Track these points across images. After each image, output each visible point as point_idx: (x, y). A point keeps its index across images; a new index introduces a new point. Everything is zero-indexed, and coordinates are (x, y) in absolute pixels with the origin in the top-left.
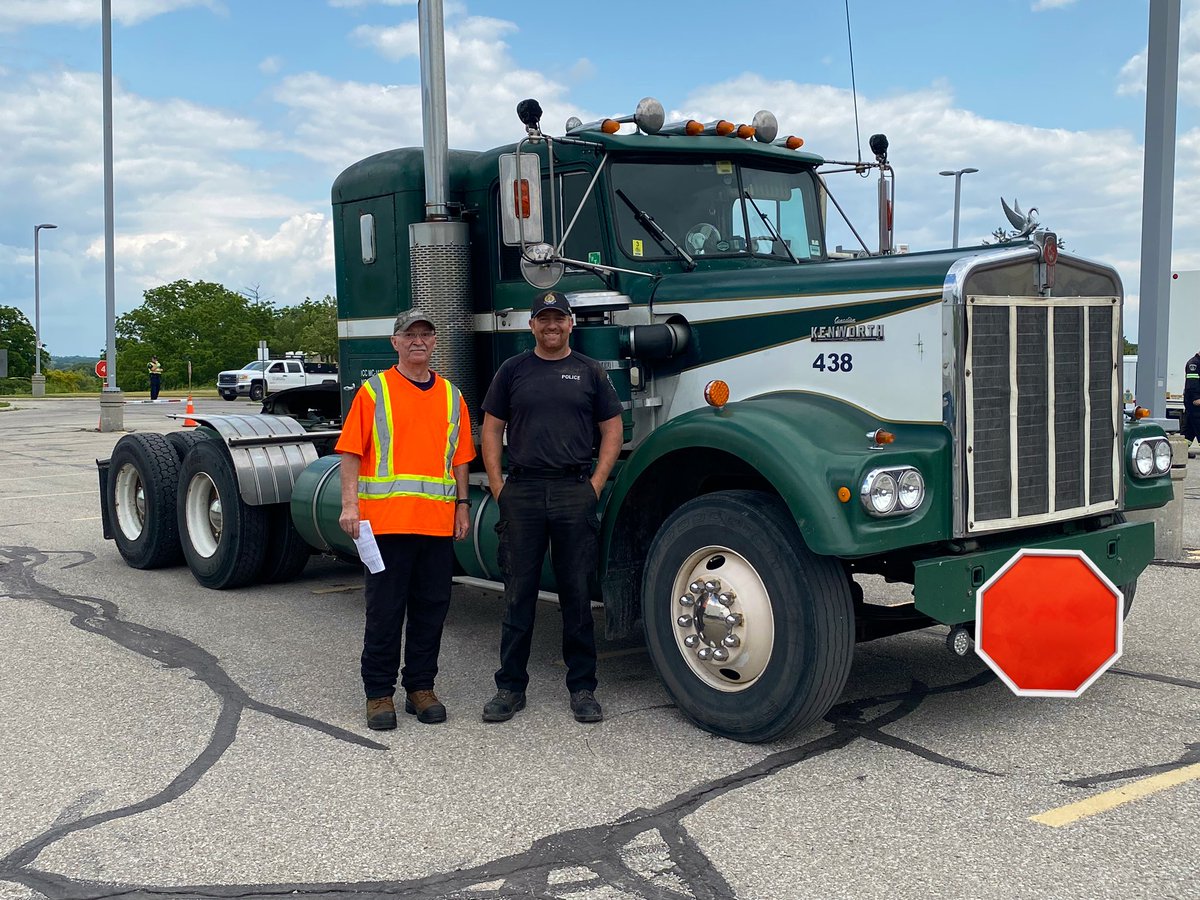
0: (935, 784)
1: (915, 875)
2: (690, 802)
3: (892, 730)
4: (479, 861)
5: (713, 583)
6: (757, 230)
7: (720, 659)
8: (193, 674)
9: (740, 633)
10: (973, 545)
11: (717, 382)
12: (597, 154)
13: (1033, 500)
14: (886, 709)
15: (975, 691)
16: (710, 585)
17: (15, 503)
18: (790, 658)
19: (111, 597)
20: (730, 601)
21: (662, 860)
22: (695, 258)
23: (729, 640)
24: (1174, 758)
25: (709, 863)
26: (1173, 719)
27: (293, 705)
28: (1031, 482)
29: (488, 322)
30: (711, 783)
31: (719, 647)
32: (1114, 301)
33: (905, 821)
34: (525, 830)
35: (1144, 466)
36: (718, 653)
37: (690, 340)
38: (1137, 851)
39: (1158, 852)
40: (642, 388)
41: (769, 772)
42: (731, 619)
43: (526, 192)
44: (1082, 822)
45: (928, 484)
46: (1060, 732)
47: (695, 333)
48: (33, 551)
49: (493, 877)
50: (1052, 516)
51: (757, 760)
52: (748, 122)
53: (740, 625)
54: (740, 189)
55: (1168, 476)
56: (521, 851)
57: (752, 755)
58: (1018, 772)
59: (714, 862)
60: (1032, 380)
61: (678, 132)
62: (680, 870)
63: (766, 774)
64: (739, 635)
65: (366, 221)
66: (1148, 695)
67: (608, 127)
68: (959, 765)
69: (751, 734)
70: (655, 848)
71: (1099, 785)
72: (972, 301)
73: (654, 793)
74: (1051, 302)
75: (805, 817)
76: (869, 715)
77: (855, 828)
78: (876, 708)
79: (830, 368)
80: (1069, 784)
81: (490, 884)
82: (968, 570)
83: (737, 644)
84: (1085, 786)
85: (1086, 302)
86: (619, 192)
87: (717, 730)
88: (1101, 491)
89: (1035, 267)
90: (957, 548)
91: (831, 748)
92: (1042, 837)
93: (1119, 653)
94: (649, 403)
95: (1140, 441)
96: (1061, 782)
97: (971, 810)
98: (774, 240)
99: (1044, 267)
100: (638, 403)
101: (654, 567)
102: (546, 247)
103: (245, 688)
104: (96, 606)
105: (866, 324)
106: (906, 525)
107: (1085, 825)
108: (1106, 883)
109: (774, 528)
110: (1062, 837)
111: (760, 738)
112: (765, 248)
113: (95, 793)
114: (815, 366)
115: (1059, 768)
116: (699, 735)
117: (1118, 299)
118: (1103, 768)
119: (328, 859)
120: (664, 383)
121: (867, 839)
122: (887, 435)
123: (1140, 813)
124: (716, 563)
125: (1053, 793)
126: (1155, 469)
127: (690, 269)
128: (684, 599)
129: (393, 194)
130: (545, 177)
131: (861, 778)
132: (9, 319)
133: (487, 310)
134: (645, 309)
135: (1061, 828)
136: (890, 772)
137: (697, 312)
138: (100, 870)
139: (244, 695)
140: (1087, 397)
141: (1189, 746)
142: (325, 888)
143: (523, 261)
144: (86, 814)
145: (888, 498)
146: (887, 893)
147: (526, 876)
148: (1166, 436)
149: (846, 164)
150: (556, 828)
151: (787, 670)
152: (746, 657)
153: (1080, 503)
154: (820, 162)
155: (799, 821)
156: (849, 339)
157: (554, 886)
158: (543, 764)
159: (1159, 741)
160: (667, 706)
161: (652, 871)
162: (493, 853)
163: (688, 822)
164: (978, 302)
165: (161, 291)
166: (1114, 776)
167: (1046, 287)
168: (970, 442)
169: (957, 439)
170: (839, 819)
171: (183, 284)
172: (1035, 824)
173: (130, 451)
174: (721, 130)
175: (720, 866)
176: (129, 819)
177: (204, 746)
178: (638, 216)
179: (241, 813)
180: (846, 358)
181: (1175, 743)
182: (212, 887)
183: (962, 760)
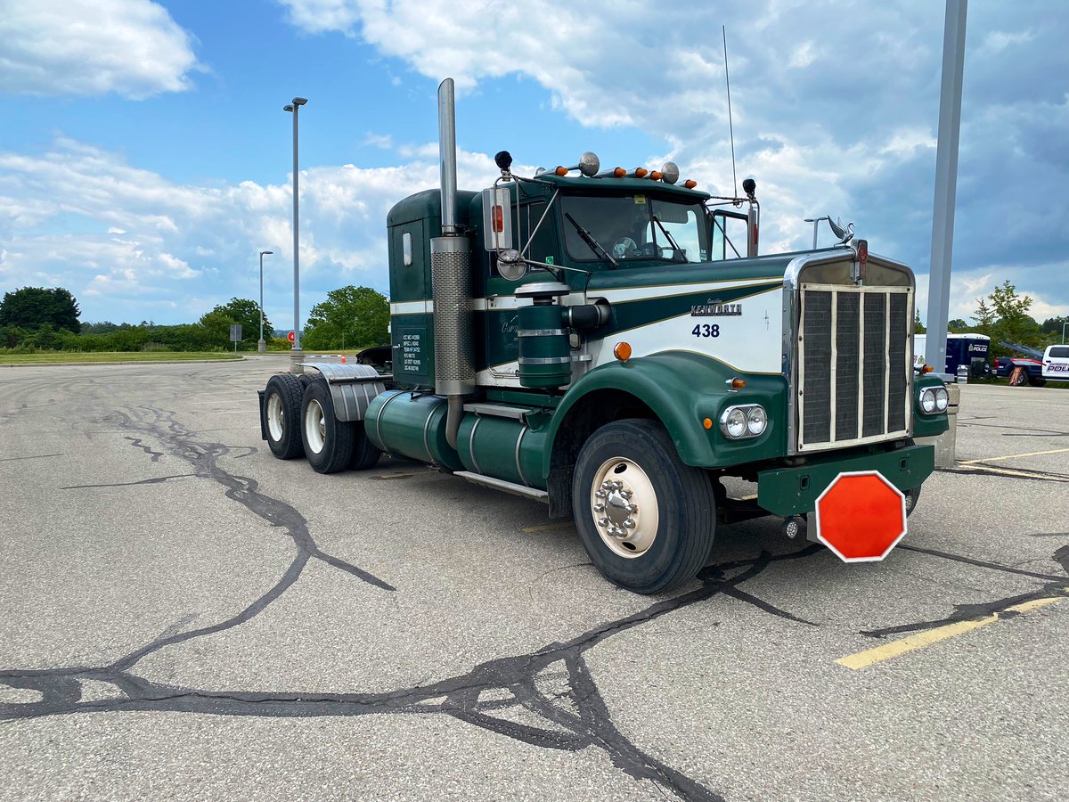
0: (768, 631)
1: (745, 706)
2: (591, 639)
3: (742, 587)
4: (434, 680)
5: (618, 483)
6: (662, 242)
7: (621, 535)
8: (288, 531)
9: (635, 518)
10: (802, 461)
11: (622, 343)
12: (551, 190)
13: (846, 430)
14: (740, 571)
15: (804, 559)
16: (616, 485)
17: (224, 416)
18: (669, 536)
19: (257, 478)
20: (629, 495)
21: (563, 685)
22: (617, 260)
23: (628, 523)
24: (945, 617)
25: (596, 689)
26: (945, 585)
27: (343, 555)
28: (845, 416)
29: (483, 304)
30: (610, 624)
31: (621, 527)
32: (908, 290)
33: (744, 660)
34: (472, 656)
35: (928, 405)
36: (620, 531)
37: (610, 316)
38: (915, 693)
39: (931, 695)
40: (578, 349)
41: (652, 616)
42: (629, 509)
43: (500, 214)
44: (875, 666)
45: (770, 416)
46: (862, 592)
47: (614, 311)
48: (222, 446)
49: (440, 694)
50: (860, 440)
51: (645, 607)
52: (659, 170)
53: (636, 512)
54: (651, 213)
55: (945, 414)
56: (464, 674)
57: (643, 603)
58: (829, 623)
59: (600, 689)
60: (848, 345)
61: (609, 176)
62: (574, 694)
63: (649, 619)
64: (635, 520)
65: (407, 238)
66: (926, 566)
67: (560, 172)
68: (788, 616)
69: (643, 588)
70: (560, 675)
71: (888, 636)
72: (805, 287)
73: (568, 631)
74: (863, 289)
75: (672, 654)
76: (729, 575)
77: (707, 664)
78: (734, 570)
79: (704, 335)
80: (866, 634)
81: (437, 699)
82: (797, 478)
83: (633, 526)
84: (878, 636)
85: (888, 290)
86: (567, 215)
87: (621, 584)
88: (896, 423)
89: (852, 264)
90: (790, 462)
91: (698, 600)
92: (843, 677)
93: (905, 532)
94: (582, 358)
95: (925, 389)
96: (861, 632)
97: (792, 653)
98: (674, 248)
99: (858, 264)
100: (575, 358)
101: (580, 470)
102: (515, 252)
103: (317, 542)
104: (245, 483)
105: (729, 304)
106: (755, 445)
107: (876, 669)
108: (890, 720)
109: (660, 446)
110: (858, 678)
111: (648, 591)
112: (668, 254)
113: (194, 616)
114: (694, 333)
115: (860, 621)
116: (608, 586)
117: (911, 289)
118: (892, 622)
119: (329, 674)
120: (593, 345)
121: (714, 674)
122: (740, 382)
123: (919, 660)
124: (620, 470)
125: (854, 641)
126: (936, 408)
127: (614, 268)
128: (599, 493)
129: (422, 219)
130: (513, 207)
131: (716, 624)
132: (250, 307)
133: (481, 296)
134: (581, 295)
135: (858, 670)
136: (737, 620)
137: (615, 296)
138: (171, 676)
139: (315, 547)
140: (887, 358)
141: (958, 607)
142: (320, 698)
143: (498, 262)
144: (181, 631)
145: (740, 426)
146: (722, 720)
147: (464, 694)
148: (944, 385)
149: (726, 199)
150: (493, 656)
151: (666, 545)
152: (639, 535)
153: (881, 432)
154: (708, 197)
155: (667, 657)
156: (717, 315)
157: (481, 703)
158: (496, 605)
159: (934, 602)
160: (589, 564)
161: (554, 694)
162: (444, 674)
163: (587, 655)
164: (808, 289)
165: (338, 292)
166: (899, 629)
167: (859, 278)
168: (801, 387)
169: (792, 386)
170: (696, 656)
171: (350, 288)
172: (839, 666)
173: (275, 386)
174: (639, 174)
175: (603, 692)
176: (207, 637)
177: (276, 583)
178: (580, 232)
179: (282, 635)
180: (715, 328)
181: (945, 604)
182: (243, 694)
183: (790, 612)
